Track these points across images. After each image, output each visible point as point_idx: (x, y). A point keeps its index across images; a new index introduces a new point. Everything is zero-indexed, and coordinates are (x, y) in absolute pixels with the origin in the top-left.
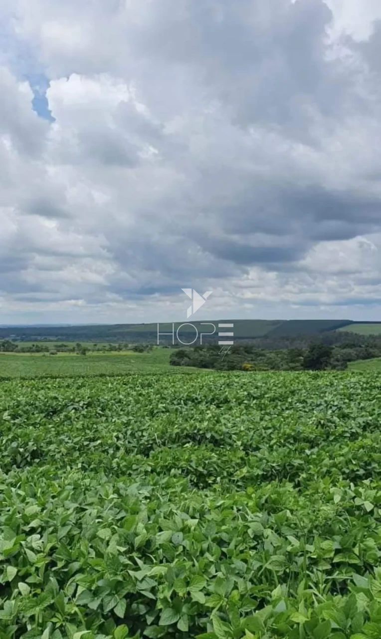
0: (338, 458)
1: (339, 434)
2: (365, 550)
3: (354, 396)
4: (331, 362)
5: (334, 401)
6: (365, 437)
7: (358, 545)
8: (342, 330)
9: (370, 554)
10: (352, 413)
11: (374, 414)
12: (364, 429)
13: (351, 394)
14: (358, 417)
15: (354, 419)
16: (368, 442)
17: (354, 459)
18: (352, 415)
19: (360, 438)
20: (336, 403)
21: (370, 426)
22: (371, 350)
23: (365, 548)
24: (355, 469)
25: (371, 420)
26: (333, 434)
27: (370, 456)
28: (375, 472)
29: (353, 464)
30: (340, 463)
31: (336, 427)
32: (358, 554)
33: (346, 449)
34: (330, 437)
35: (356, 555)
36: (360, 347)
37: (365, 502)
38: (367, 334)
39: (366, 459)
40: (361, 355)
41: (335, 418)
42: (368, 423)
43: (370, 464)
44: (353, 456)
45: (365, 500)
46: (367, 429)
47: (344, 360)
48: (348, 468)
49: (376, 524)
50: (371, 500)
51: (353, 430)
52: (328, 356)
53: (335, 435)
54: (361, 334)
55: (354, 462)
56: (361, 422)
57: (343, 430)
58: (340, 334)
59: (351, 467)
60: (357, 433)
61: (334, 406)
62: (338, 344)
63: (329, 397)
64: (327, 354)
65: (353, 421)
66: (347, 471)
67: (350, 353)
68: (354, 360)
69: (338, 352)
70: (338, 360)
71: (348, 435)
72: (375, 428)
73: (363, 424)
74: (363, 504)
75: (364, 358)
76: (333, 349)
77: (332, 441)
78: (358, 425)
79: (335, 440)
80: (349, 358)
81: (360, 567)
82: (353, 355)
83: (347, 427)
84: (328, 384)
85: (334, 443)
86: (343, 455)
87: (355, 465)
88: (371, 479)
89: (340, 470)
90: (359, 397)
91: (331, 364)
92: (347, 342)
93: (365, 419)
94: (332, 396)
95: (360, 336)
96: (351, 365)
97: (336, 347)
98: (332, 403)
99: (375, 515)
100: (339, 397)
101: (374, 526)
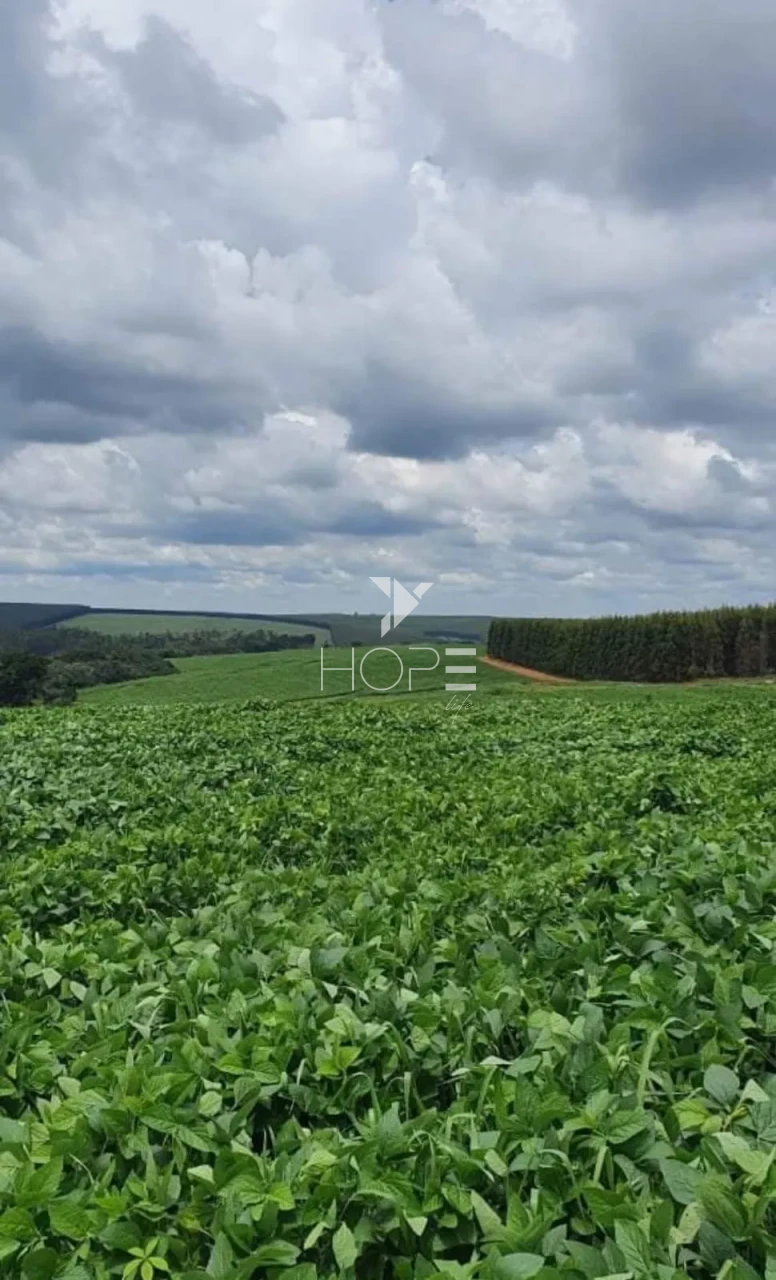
0: (17, 885)
1: (29, 836)
2: (29, 1066)
3: (70, 757)
4: (45, 688)
5: (26, 770)
6: (76, 837)
7: (15, 1059)
8: (69, 624)
9: (38, 1074)
10: (58, 792)
11: (103, 791)
12: (80, 821)
13: (62, 754)
14: (69, 798)
15: (62, 802)
16: (82, 847)
17: (48, 884)
18: (58, 796)
19: (68, 841)
20: (30, 774)
21: (92, 815)
22: (124, 665)
23: (29, 1061)
24: (50, 903)
25: (94, 805)
26: (15, 836)
27: (78, 877)
28: (86, 907)
29: (45, 894)
30: (18, 894)
31: (23, 821)
32: (14, 1076)
33: (35, 865)
34: (10, 842)
35: (10, 1078)
36: (103, 658)
37: (44, 971)
38: (116, 633)
39: (70, 882)
40: (104, 674)
41: (25, 805)
42: (88, 811)
43: (77, 893)
44: (45, 879)
45: (47, 966)
46: (86, 821)
47: (69, 685)
48: (36, 904)
49: (63, 1011)
50: (58, 965)
51: (57, 826)
52: (38, 676)
53: (20, 837)
54: (105, 633)
55: (48, 892)
56: (76, 809)
57: (37, 826)
58: (65, 632)
59: (42, 900)
60: (65, 831)
61: (26, 779)
62: (59, 654)
63: (18, 762)
64: (37, 672)
65: (59, 809)
66: (34, 910)
67: (82, 672)
68: (92, 685)
69: (58, 668)
70: (57, 685)
71: (46, 836)
72: (100, 819)
73: (78, 813)
74: (41, 975)
75: (109, 681)
76: (49, 662)
77: (13, 851)
78: (69, 816)
79: (20, 848)
80: (80, 680)
81: (18, 1100)
82: (89, 674)
83: (45, 820)
84: (22, 734)
85: (16, 854)
86: (26, 878)
87: (50, 896)
88: (77, 920)
89: (18, 908)
90: (78, 758)
91: (44, 693)
92: (78, 649)
93: (82, 804)
94: (25, 758)
95: (103, 638)
96: (84, 694)
97: (56, 658)
98: (22, 772)
99: (64, 995)
100: (39, 760)
101: (57, 1015)
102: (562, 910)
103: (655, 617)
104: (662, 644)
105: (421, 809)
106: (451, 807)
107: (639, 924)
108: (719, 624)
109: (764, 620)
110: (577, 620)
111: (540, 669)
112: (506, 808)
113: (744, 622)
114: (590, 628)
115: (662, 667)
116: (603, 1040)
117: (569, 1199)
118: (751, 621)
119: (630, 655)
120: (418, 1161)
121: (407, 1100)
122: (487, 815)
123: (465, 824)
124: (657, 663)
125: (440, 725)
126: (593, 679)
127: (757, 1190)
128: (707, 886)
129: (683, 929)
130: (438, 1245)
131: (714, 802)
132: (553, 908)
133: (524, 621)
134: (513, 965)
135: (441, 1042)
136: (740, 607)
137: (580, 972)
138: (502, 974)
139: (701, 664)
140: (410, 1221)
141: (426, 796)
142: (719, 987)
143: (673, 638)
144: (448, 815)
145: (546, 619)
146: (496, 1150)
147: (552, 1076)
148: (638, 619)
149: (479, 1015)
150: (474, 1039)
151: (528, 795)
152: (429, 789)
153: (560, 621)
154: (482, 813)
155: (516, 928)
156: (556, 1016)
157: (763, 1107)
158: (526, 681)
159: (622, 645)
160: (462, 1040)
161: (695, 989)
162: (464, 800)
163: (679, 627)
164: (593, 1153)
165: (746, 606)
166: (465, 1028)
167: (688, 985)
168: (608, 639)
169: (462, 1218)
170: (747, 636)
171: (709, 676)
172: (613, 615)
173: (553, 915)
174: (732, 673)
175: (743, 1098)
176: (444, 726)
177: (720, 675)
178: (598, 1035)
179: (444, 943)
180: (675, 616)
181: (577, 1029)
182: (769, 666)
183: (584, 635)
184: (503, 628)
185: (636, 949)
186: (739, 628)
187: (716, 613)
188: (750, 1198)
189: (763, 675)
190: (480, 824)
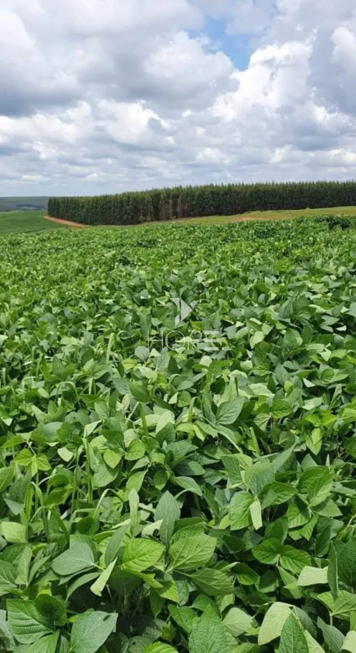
102: (76, 300)
103: (124, 194)
104: (128, 207)
105: (15, 276)
106: (29, 273)
107: (110, 301)
108: (151, 196)
109: (172, 193)
110: (90, 197)
111: (74, 221)
112: (55, 272)
113: (162, 196)
114: (95, 200)
115: (128, 218)
116: (92, 344)
117: (76, 402)
118: (165, 195)
119: (114, 212)
120: (6, 397)
121: (4, 379)
122: (46, 275)
123: (36, 279)
124: (126, 216)
125: (24, 242)
126: (98, 224)
127: (153, 384)
128: (140, 286)
129: (128, 302)
130: (18, 428)
131: (147, 263)
132: (72, 299)
133: (64, 198)
134: (54, 323)
135: (20, 355)
136: (161, 189)
137: (84, 323)
138: (49, 327)
139: (145, 215)
140: (4, 420)
141: (18, 270)
142: (143, 319)
143: (132, 204)
144: (27, 277)
145: (75, 197)
146: (44, 388)
147: (69, 359)
148: (117, 195)
149: (38, 343)
150: (35, 352)
151: (66, 266)
152: (19, 268)
153: (82, 197)
154: (44, 274)
155: (56, 310)
156: (73, 339)
157: (158, 358)
158: (66, 226)
159: (110, 208)
160: (30, 353)
161: (132, 320)
162: (35, 269)
163: (135, 199)
164: (87, 383)
165: (163, 188)
166: (31, 348)
167: (129, 318)
168: (104, 205)
169: (29, 416)
170: (164, 201)
171: (149, 221)
172: (105, 194)
173: (72, 303)
174: (158, 219)
175: (150, 356)
176: (26, 242)
177: (152, 221)
178: (90, 342)
179: (22, 319)
180: (133, 193)
181: (82, 342)
182: (173, 215)
183: (93, 203)
184: (55, 202)
185: (108, 311)
186: (160, 198)
187: (150, 191)
188: (150, 387)
189: (171, 219)
190: (43, 279)
